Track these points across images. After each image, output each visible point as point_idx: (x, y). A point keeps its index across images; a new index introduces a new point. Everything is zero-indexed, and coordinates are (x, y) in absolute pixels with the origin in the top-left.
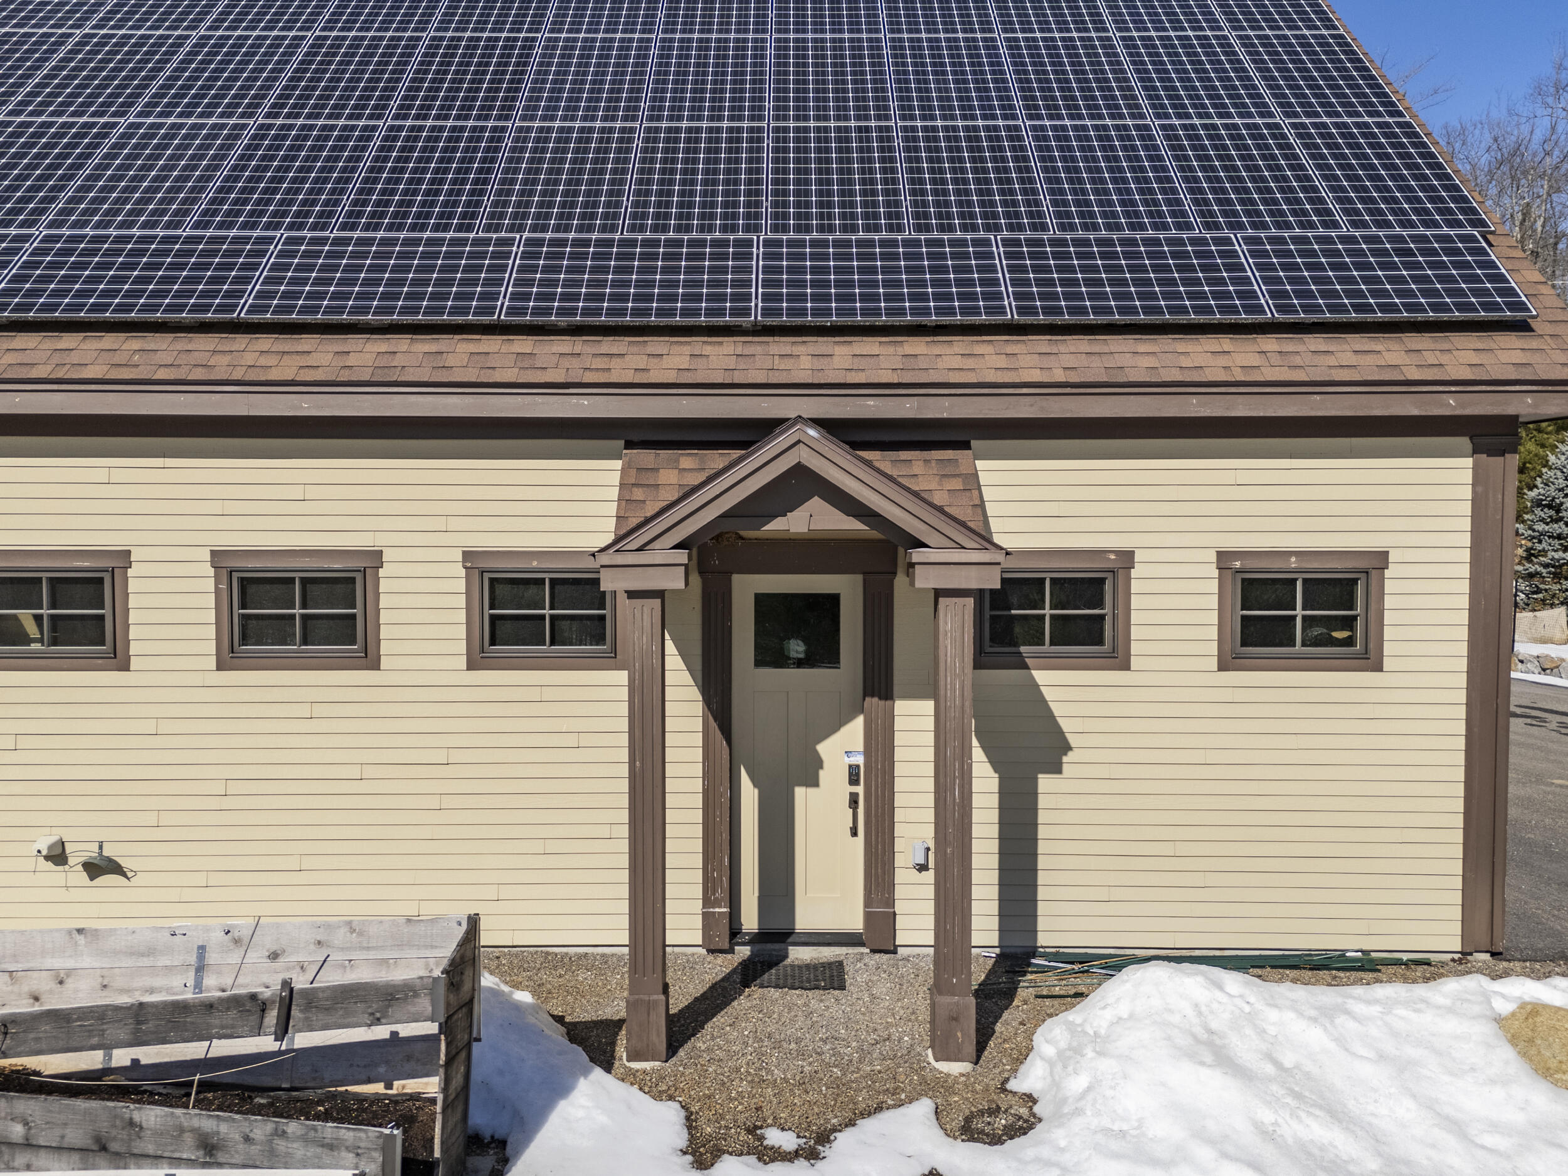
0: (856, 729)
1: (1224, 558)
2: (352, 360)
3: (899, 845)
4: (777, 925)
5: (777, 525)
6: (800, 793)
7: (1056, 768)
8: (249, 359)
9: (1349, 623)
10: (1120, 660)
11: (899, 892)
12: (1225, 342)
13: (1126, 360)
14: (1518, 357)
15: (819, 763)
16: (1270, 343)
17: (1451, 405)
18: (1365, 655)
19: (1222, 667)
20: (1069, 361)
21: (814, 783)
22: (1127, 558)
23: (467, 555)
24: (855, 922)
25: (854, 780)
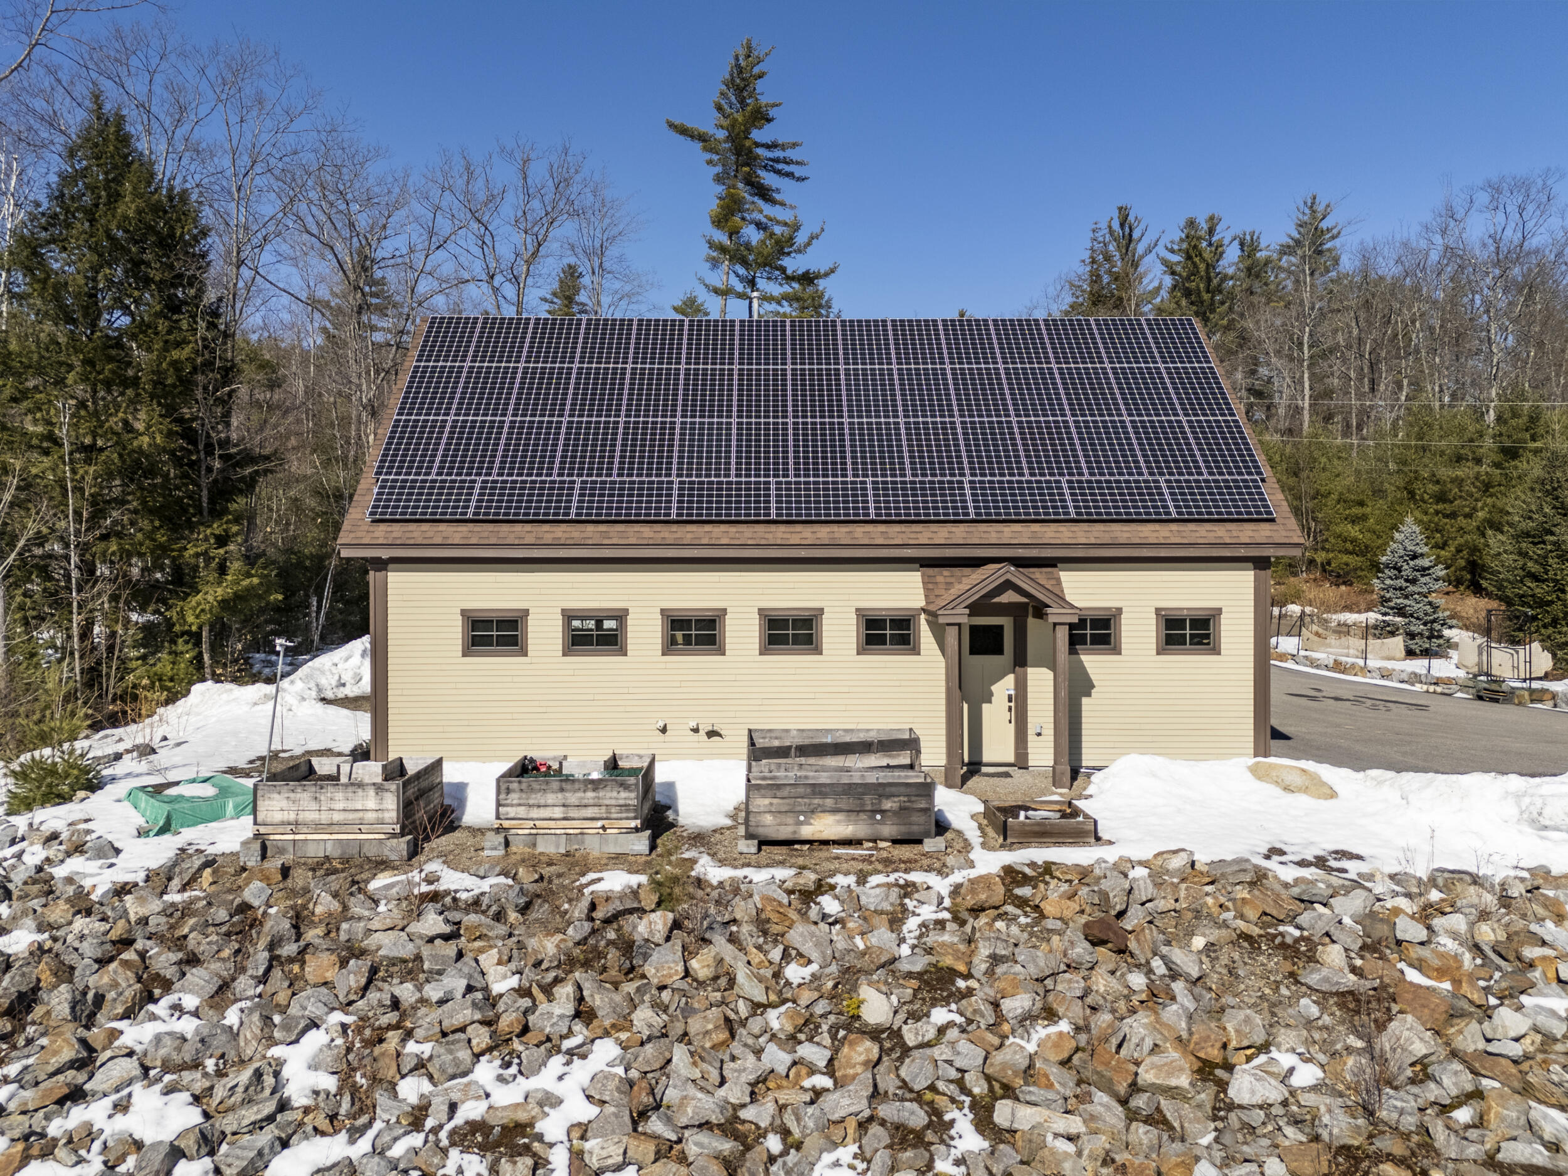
0: (1010, 680)
1: (1158, 610)
2: (819, 535)
3: (1029, 726)
4: (975, 759)
5: (996, 600)
6: (985, 706)
7: (1089, 695)
8: (780, 535)
9: (1208, 636)
10: (1117, 651)
11: (1030, 744)
12: (1157, 526)
13: (1118, 534)
14: (1268, 533)
15: (992, 694)
16: (1174, 527)
17: (1242, 552)
18: (1214, 649)
19: (1158, 653)
20: (1096, 534)
21: (990, 702)
22: (1119, 610)
23: (857, 610)
24: (1011, 759)
25: (1010, 700)
